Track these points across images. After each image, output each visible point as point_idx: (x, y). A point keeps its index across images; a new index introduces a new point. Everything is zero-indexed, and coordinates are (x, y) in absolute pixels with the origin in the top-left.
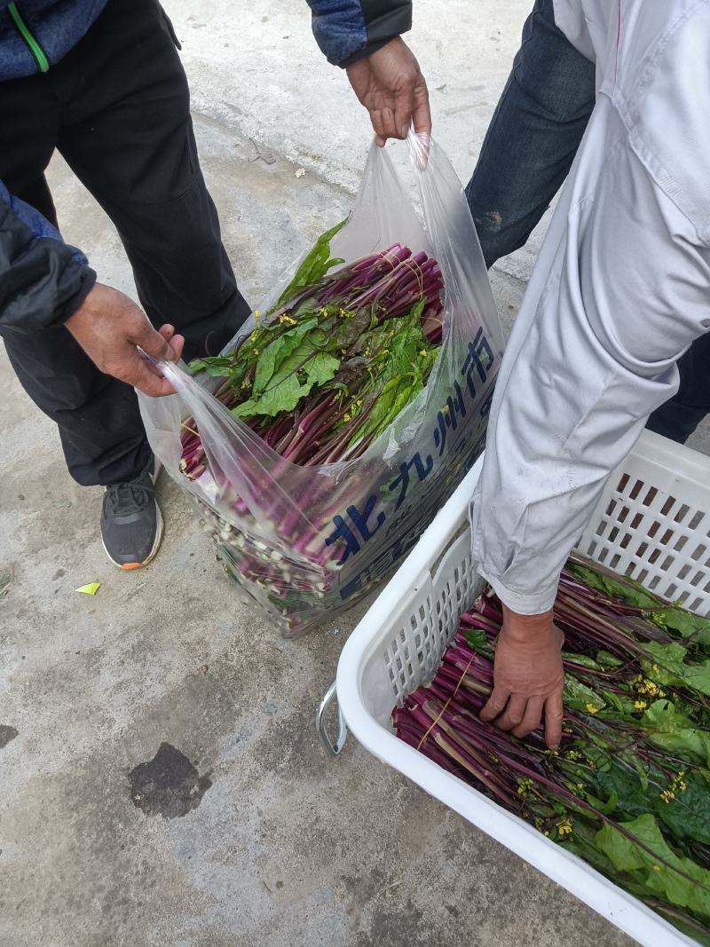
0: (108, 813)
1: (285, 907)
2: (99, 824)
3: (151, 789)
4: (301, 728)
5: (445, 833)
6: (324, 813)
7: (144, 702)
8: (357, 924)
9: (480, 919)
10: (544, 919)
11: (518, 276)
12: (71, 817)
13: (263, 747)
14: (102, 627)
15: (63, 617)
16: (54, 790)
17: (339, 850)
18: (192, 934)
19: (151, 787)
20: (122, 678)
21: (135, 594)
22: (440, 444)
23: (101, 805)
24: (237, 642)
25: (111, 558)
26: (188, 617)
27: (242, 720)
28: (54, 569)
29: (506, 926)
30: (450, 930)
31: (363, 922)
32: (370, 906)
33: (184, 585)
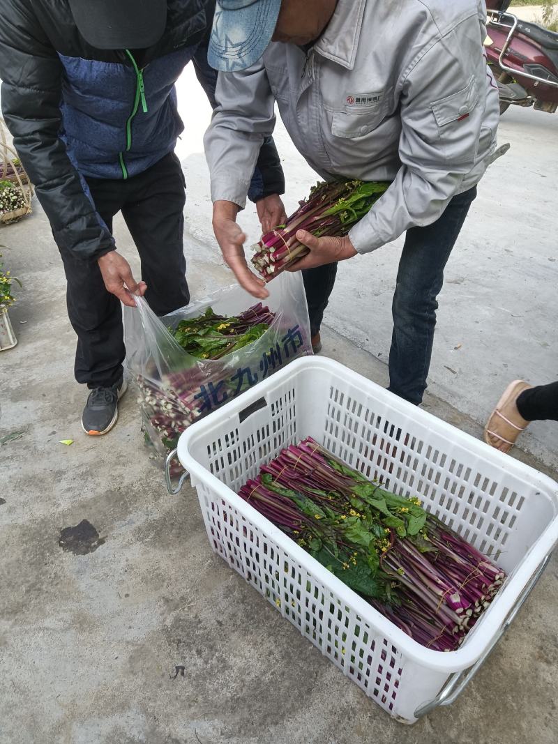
0: (43, 547)
1: (126, 606)
2: (36, 552)
3: (71, 539)
4: (163, 524)
5: (227, 585)
6: (163, 565)
7: (80, 499)
8: (164, 621)
9: (233, 629)
10: (270, 635)
11: (349, 337)
12: (22, 545)
13: (139, 530)
14: (68, 461)
15: (49, 453)
16: (16, 532)
17: (165, 584)
18: (71, 611)
20: (71, 486)
21: (91, 449)
22: (264, 371)
23: (40, 543)
24: (140, 479)
25: (84, 428)
26: (116, 464)
27: (131, 516)
28: (51, 430)
29: (247, 635)
30: (215, 632)
31: (168, 620)
32: (174, 613)
33: (120, 449)
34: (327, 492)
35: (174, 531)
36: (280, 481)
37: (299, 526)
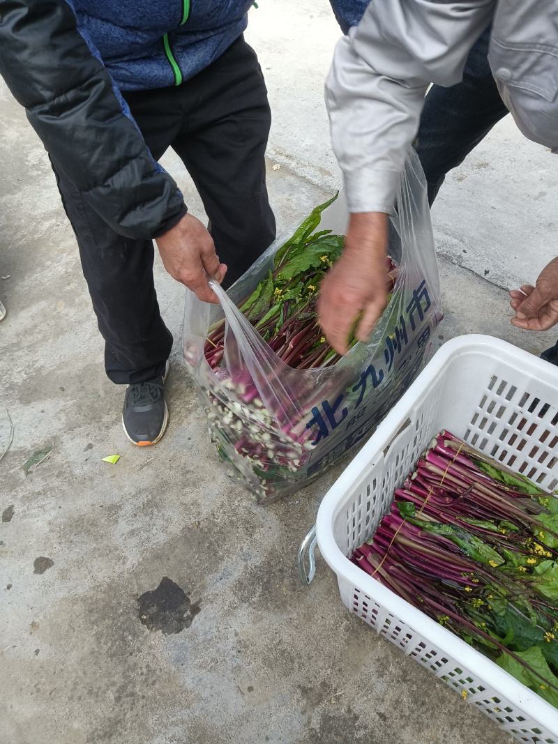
0: (120, 628)
1: (254, 706)
2: (113, 636)
3: (155, 611)
4: (269, 572)
5: (377, 658)
6: (285, 637)
7: (150, 545)
8: (309, 722)
9: (403, 724)
10: (452, 727)
12: (92, 628)
13: (240, 584)
14: (120, 488)
15: (91, 479)
16: (79, 608)
17: (296, 665)
18: (183, 722)
19: (154, 609)
20: (135, 526)
21: (145, 465)
22: (389, 363)
23: (116, 621)
24: (222, 506)
25: (129, 437)
26: (185, 485)
27: (224, 563)
28: (85, 442)
29: (423, 731)
30: (380, 731)
31: (314, 721)
32: (319, 709)
33: (183, 461)
34: (497, 523)
35: (286, 581)
36: (427, 511)
37: (470, 580)
